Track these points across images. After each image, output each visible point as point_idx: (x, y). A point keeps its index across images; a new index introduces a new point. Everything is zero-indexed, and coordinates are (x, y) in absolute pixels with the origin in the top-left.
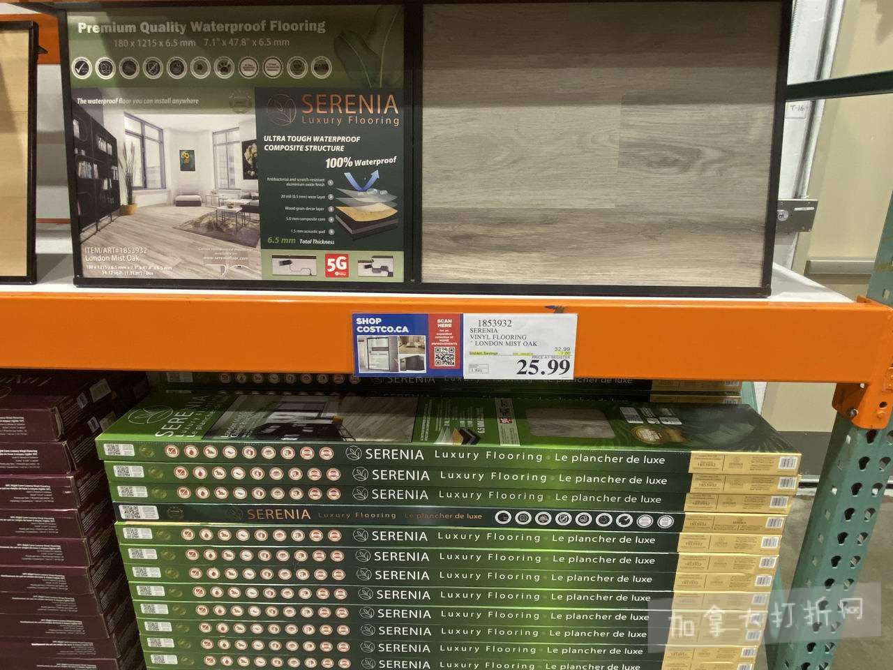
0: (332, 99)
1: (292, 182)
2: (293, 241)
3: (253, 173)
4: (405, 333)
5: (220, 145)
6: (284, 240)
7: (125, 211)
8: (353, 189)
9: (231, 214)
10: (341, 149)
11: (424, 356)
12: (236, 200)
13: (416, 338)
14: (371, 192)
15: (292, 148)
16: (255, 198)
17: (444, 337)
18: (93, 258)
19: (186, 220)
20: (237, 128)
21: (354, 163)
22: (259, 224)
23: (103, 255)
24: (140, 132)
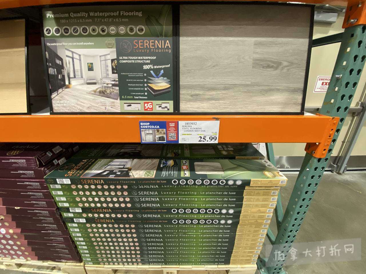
0: (145, 42)
1: (130, 75)
2: (132, 97)
3: (115, 71)
4: (158, 128)
5: (103, 60)
6: (128, 97)
7: (68, 87)
8: (153, 77)
9: (108, 87)
10: (149, 61)
11: (165, 136)
12: (110, 82)
13: (162, 130)
14: (160, 78)
15: (130, 61)
16: (117, 81)
17: (172, 130)
18: (57, 105)
19: (91, 90)
20: (109, 54)
21: (154, 67)
22: (118, 91)
23: (60, 104)
24: (71, 56)
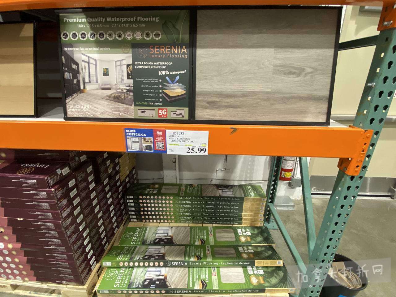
0: (161, 47)
1: (146, 80)
2: (146, 103)
3: (131, 77)
4: (145, 136)
5: (118, 66)
6: (143, 103)
7: (82, 92)
8: (169, 83)
9: (122, 93)
10: (164, 67)
11: (152, 145)
12: (124, 87)
13: (149, 139)
14: (176, 84)
15: (146, 67)
16: (131, 87)
17: (160, 138)
18: (71, 109)
19: (106, 95)
20: (124, 59)
21: (169, 73)
22: (133, 97)
23: (74, 108)
24: (87, 61)
